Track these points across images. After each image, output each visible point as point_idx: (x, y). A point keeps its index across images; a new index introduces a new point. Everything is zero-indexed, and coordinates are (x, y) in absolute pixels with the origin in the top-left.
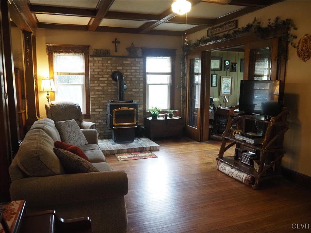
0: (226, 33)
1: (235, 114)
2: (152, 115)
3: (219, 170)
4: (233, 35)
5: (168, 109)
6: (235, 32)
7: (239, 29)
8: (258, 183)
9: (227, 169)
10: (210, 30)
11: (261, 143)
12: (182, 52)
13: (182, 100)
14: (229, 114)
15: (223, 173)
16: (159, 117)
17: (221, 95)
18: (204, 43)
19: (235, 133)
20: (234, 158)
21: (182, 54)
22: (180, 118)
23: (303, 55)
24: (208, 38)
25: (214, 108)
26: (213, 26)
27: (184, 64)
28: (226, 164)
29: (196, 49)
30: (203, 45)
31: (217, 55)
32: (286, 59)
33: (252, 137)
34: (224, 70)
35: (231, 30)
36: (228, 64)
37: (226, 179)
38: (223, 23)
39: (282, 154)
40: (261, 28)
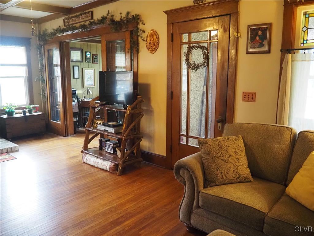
0: (82, 23)
1: (95, 105)
2: (6, 112)
3: (85, 163)
4: (88, 26)
5: (26, 104)
6: (91, 23)
7: (94, 20)
8: (121, 169)
9: (92, 160)
10: (66, 19)
11: (121, 131)
12: (38, 41)
13: (42, 93)
14: (90, 106)
15: (89, 164)
16: (15, 114)
17: (84, 87)
18: (61, 33)
19: (97, 124)
20: (98, 148)
21: (38, 43)
22: (42, 113)
23: (151, 48)
24: (65, 27)
25: (78, 100)
26: (69, 16)
27: (41, 54)
28: (91, 156)
29: (53, 38)
30: (60, 34)
31: (78, 46)
32: (138, 51)
33: (112, 126)
34: (86, 62)
35: (87, 21)
36: (89, 56)
37: (92, 170)
38: (79, 13)
39: (140, 139)
40: (115, 21)
